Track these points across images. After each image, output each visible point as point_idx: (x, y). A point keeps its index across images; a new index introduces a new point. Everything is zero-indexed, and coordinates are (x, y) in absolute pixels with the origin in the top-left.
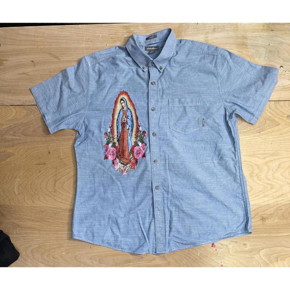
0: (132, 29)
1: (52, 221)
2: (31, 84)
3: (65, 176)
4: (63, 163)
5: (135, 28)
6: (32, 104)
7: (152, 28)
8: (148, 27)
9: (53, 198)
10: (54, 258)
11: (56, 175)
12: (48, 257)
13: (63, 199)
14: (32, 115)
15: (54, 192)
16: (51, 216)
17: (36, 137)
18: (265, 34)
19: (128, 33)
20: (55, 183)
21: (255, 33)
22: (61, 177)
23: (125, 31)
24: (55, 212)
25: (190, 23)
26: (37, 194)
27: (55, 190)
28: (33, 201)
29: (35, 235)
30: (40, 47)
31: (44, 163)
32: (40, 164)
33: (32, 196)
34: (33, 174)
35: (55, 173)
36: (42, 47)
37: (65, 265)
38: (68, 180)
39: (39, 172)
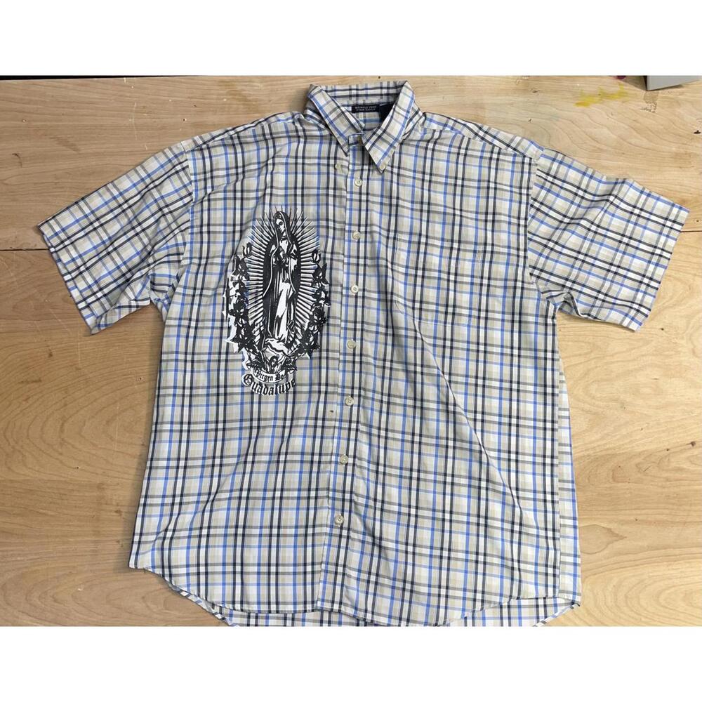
0: (239, 88)
1: (53, 513)
2: (11, 204)
3: (85, 409)
4: (81, 379)
5: (246, 86)
6: (14, 247)
7: (282, 84)
8: (275, 83)
9: (57, 459)
10: (55, 601)
11: (65, 405)
12: (43, 600)
13: (81, 461)
14: (12, 271)
15: (61, 445)
16: (51, 500)
17: (20, 321)
18: (521, 99)
19: (230, 95)
20: (63, 425)
21: (499, 98)
22: (78, 411)
23: (225, 92)
24: (62, 492)
25: (364, 77)
26: (19, 451)
27: (63, 440)
28: (9, 468)
29: (12, 548)
30: (34, 124)
31: (37, 379)
32: (28, 383)
33: (7, 455)
34: (10, 404)
35: (63, 401)
36: (39, 123)
37: (81, 616)
38: (93, 417)
39: (26, 400)
